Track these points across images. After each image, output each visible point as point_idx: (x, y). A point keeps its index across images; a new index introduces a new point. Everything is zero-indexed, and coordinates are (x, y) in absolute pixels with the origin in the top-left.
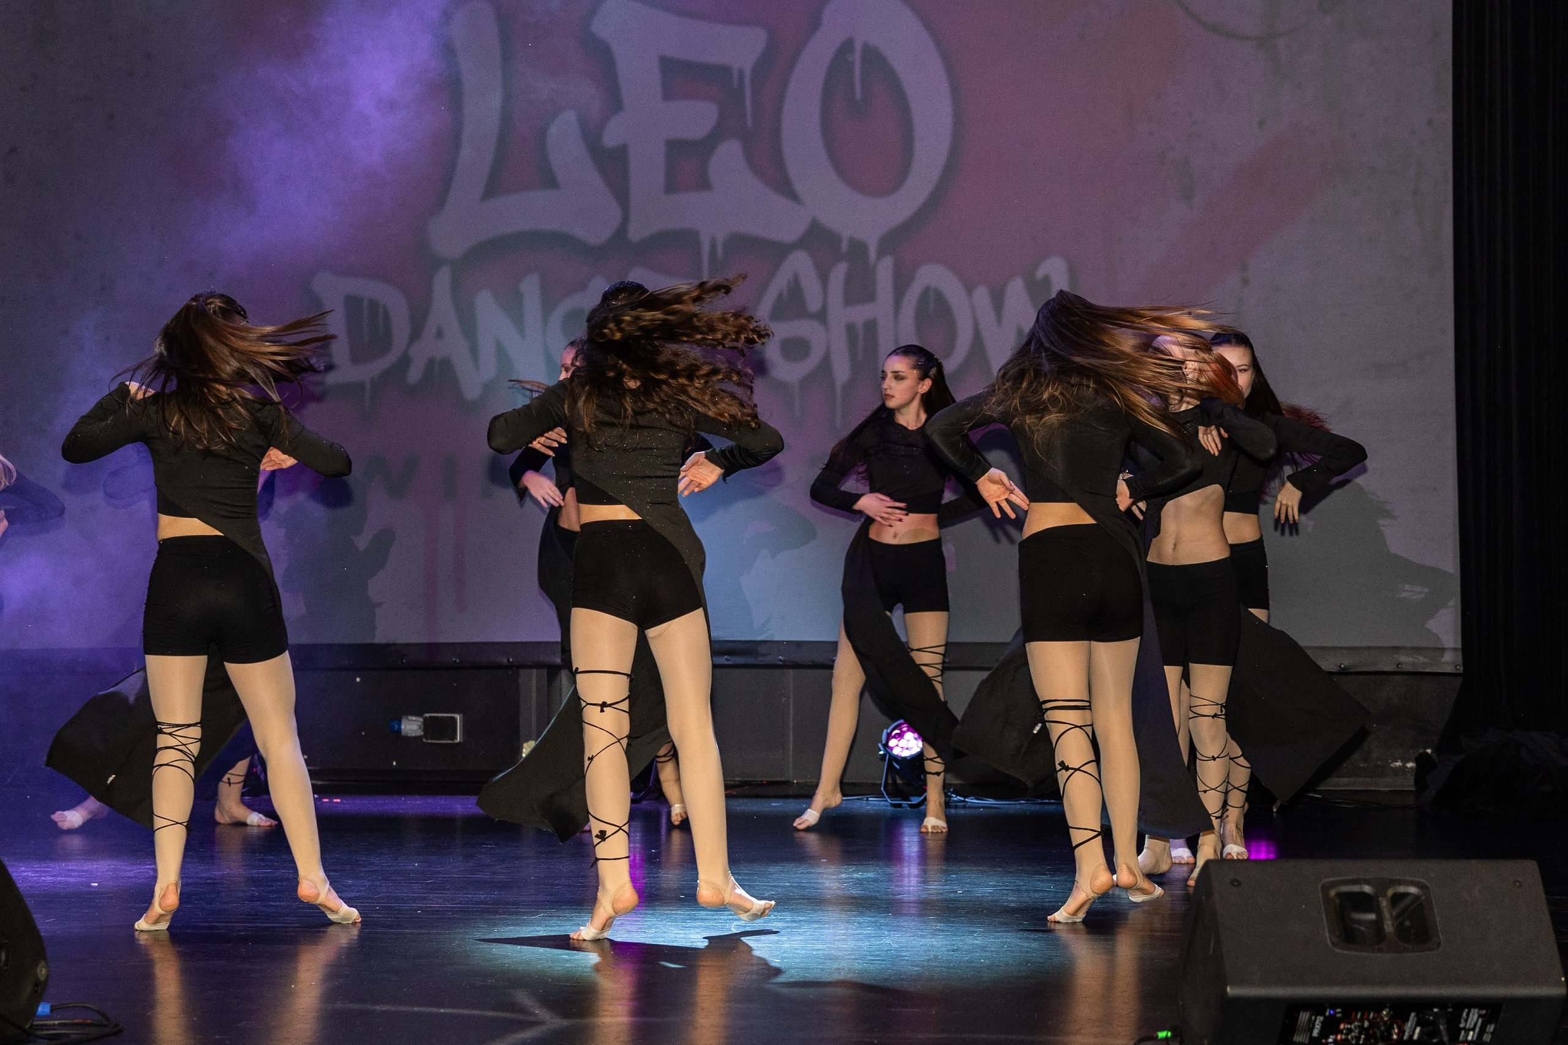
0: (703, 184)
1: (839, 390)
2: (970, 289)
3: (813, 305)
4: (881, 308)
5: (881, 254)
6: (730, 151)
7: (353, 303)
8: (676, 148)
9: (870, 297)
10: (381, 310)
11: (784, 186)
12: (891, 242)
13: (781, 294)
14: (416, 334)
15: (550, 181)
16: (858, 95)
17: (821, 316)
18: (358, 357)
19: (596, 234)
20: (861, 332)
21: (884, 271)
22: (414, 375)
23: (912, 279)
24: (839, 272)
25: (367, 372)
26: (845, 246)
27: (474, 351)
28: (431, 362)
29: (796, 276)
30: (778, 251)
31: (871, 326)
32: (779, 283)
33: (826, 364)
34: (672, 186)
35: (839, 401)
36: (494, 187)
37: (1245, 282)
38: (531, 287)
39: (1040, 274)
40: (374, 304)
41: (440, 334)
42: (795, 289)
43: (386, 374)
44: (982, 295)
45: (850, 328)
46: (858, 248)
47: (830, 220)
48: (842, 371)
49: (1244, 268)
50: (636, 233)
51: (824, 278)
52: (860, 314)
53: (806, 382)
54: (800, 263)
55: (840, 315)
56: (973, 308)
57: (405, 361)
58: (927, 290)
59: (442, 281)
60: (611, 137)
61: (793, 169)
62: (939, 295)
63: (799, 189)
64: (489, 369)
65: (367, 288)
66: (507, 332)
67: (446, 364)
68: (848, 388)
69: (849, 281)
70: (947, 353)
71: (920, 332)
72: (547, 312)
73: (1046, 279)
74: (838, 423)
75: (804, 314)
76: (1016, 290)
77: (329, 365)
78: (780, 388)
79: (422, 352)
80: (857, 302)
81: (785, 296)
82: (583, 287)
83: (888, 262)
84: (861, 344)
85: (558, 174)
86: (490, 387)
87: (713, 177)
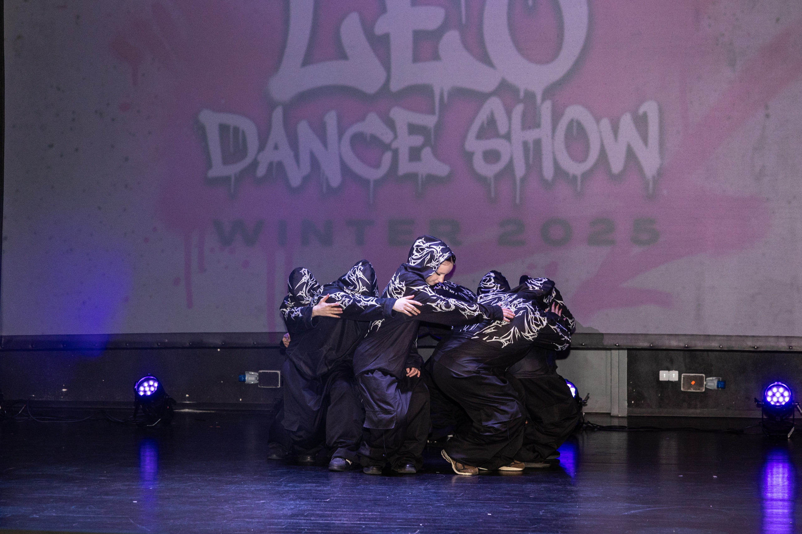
0: (436, 57)
1: (518, 183)
2: (598, 120)
3: (503, 130)
4: (544, 132)
5: (543, 100)
6: (452, 38)
7: (223, 129)
8: (419, 35)
9: (538, 125)
10: (240, 134)
11: (485, 59)
12: (549, 92)
13: (483, 123)
14: (262, 148)
15: (343, 56)
17: (508, 137)
18: (226, 161)
19: (371, 88)
20: (531, 146)
21: (546, 109)
22: (261, 171)
23: (562, 114)
24: (519, 109)
25: (233, 170)
26: (522, 94)
27: (297, 157)
28: (271, 164)
29: (492, 113)
30: (481, 97)
31: (538, 143)
32: (482, 117)
33: (510, 167)
34: (416, 59)
35: (518, 189)
36: (309, 59)
37: (767, 116)
38: (331, 119)
39: (641, 111)
40: (236, 130)
41: (276, 148)
42: (492, 121)
43: (243, 172)
44: (605, 123)
45: (525, 144)
46: (530, 96)
47: (511, 79)
48: (520, 170)
49: (767, 107)
50: (395, 86)
51: (509, 113)
52: (531, 135)
53: (498, 176)
54: (494, 105)
55: (518, 135)
56: (600, 132)
57: (255, 164)
58: (572, 121)
59: (278, 115)
60: (380, 28)
61: (491, 49)
62: (579, 124)
63: (495, 61)
64: (306, 168)
65: (232, 120)
66: (317, 146)
67: (280, 164)
68: (523, 180)
69: (524, 115)
70: (584, 159)
71: (568, 147)
72: (341, 133)
73: (645, 115)
74: (518, 201)
75: (497, 135)
76: (626, 121)
77: (209, 165)
78: (482, 180)
79: (265, 158)
80: (530, 128)
81: (485, 125)
82: (362, 119)
83: (548, 104)
84: (531, 153)
85: (348, 51)
86: (306, 179)
87: (442, 53)
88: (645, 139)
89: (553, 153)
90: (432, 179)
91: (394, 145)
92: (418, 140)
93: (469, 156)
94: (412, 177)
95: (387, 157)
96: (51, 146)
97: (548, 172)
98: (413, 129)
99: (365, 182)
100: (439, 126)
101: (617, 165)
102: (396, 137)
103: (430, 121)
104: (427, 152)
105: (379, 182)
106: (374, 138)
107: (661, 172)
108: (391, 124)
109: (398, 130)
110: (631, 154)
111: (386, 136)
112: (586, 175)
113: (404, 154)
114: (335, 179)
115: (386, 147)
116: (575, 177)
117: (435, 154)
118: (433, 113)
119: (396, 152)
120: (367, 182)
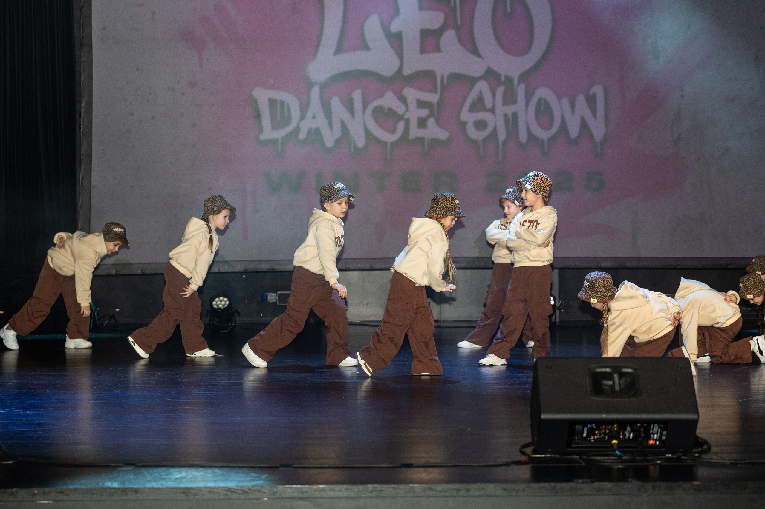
0: (438, 49)
1: (501, 144)
2: (560, 99)
3: (489, 105)
4: (519, 107)
5: (519, 83)
6: (450, 35)
7: (272, 102)
8: (425, 34)
9: (514, 102)
10: (286, 105)
11: (475, 52)
12: (523, 77)
13: (474, 100)
14: (303, 117)
15: (367, 48)
16: (509, 10)
17: (492, 110)
18: (274, 127)
19: (388, 71)
20: (510, 117)
21: (521, 90)
22: (302, 135)
23: (533, 94)
24: (501, 90)
25: (279, 134)
26: (503, 79)
27: (330, 125)
28: (310, 130)
29: (481, 92)
30: (472, 81)
31: (515, 115)
32: (473, 95)
33: (494, 132)
34: (423, 50)
35: (501, 150)
36: (339, 50)
37: (682, 97)
38: (357, 96)
39: (591, 92)
40: (282, 103)
41: (314, 117)
42: (480, 99)
43: (288, 136)
44: (565, 101)
45: (506, 116)
46: (509, 80)
47: (495, 67)
48: (502, 136)
49: (682, 90)
50: (407, 71)
51: (493, 93)
52: (510, 109)
53: (486, 140)
54: (482, 87)
55: (500, 110)
56: (562, 108)
57: (297, 130)
58: (540, 100)
59: (315, 92)
60: (395, 27)
61: (479, 44)
62: (545, 101)
63: (482, 52)
64: (338, 132)
65: (279, 95)
66: (346, 116)
67: (317, 130)
68: (505, 143)
69: (505, 94)
70: (549, 127)
71: (537, 118)
72: (365, 107)
73: (594, 96)
74: (500, 159)
75: (484, 109)
76: (581, 99)
77: (261, 130)
78: (473, 142)
79: (306, 125)
80: (509, 104)
81: (476, 101)
82: (382, 96)
83: (522, 86)
84: (510, 123)
85: (370, 44)
86: (338, 142)
87: (442, 46)
88: (594, 112)
89: (527, 122)
90: (435, 141)
91: (406, 116)
92: (424, 113)
93: (464, 124)
94: (420, 140)
95: (401, 126)
96: (132, 114)
97: (523, 137)
98: (421, 104)
99: (383, 144)
100: (440, 101)
101: (574, 131)
102: (407, 110)
103: (433, 98)
104: (431, 122)
105: (394, 144)
106: (390, 110)
107: (606, 137)
108: (404, 100)
109: (409, 104)
110: (584, 124)
111: (400, 109)
112: (552, 139)
113: (413, 124)
114: (360, 142)
115: (400, 117)
116: (543, 141)
117: (439, 123)
118: (435, 92)
119: (407, 122)
120: (385, 143)
